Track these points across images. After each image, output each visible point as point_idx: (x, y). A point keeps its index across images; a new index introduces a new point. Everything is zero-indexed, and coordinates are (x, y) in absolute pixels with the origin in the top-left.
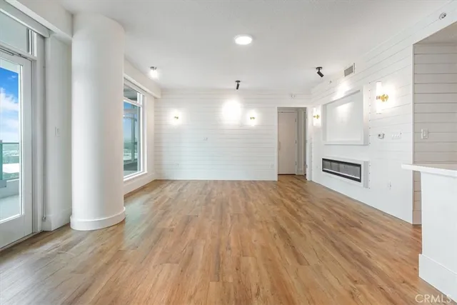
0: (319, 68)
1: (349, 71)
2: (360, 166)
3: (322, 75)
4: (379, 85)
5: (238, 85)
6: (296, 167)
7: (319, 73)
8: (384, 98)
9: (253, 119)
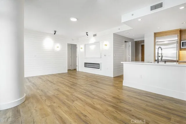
0: (87, 33)
1: (95, 35)
2: (99, 64)
3: (88, 35)
4: (105, 42)
5: (55, 33)
6: (71, 66)
7: (87, 34)
8: (106, 45)
9: (58, 47)
